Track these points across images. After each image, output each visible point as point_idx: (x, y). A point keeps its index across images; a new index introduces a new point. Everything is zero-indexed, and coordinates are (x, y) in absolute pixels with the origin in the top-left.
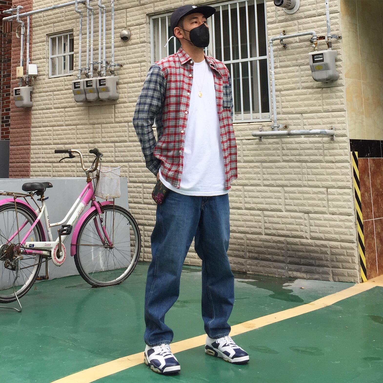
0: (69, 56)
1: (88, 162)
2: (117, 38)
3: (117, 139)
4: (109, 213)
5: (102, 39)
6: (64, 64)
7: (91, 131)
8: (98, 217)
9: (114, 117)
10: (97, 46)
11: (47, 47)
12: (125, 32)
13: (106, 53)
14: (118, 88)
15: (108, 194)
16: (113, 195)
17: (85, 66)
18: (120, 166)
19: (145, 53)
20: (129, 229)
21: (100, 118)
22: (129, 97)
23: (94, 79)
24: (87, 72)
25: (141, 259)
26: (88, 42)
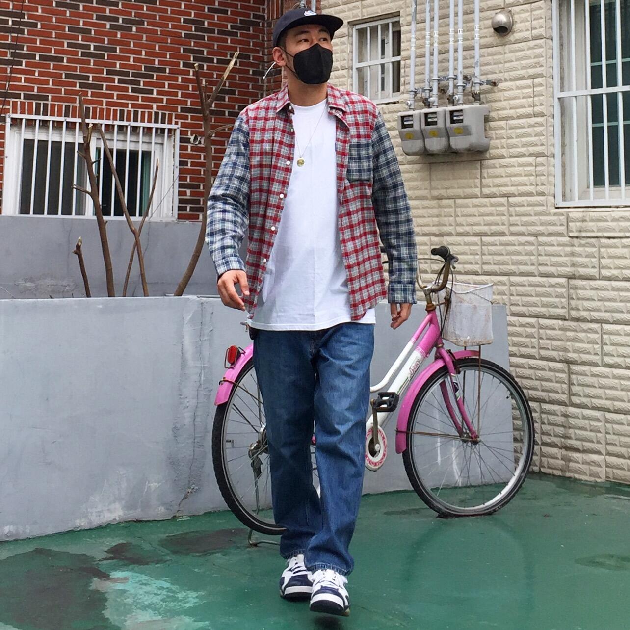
0: (391, 66)
1: (429, 271)
2: (485, 28)
3: (485, 229)
4: (471, 375)
5: (456, 32)
6: (383, 79)
7: (435, 211)
8: (448, 381)
9: (479, 185)
10: (446, 45)
11: (349, 46)
12: (502, 18)
13: (465, 58)
14: (488, 129)
15: (468, 337)
16: (478, 340)
17: (422, 85)
18: (492, 281)
19: (541, 59)
20: (511, 407)
21: (453, 188)
22: (510, 147)
23: (440, 109)
24: (427, 96)
25: (536, 469)
26: (428, 37)
